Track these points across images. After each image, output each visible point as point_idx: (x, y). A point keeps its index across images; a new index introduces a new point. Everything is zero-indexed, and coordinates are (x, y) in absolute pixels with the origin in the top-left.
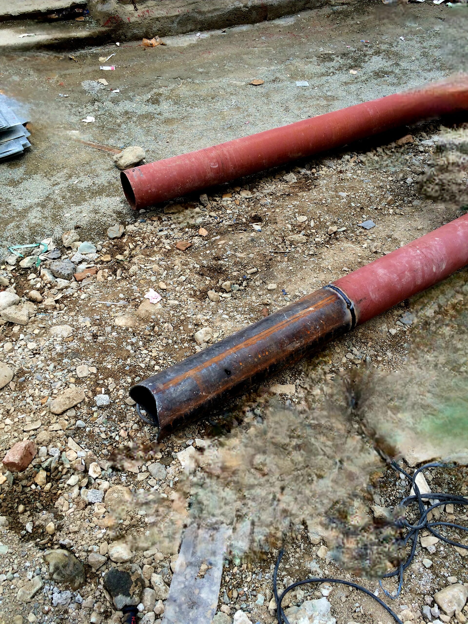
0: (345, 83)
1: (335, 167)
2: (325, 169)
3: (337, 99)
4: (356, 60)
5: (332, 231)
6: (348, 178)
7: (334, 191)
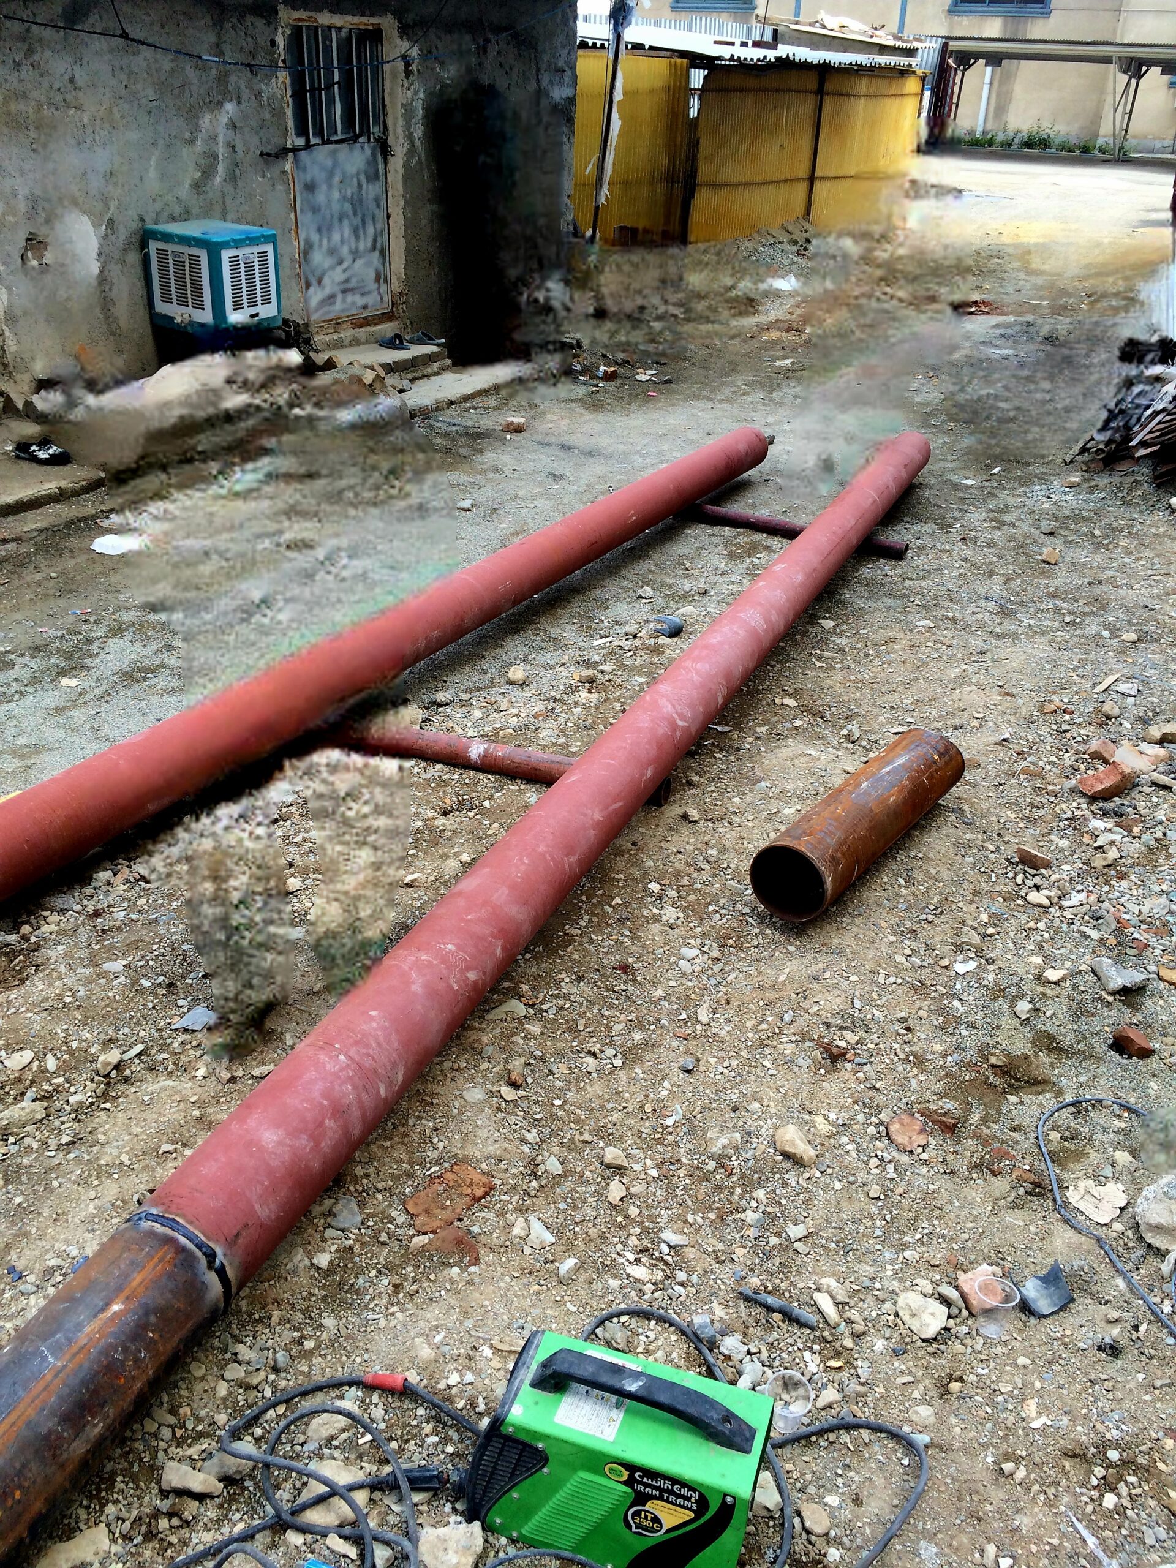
0: (57, 709)
1: (78, 908)
2: (54, 917)
3: (47, 749)
4: (69, 656)
5: (108, 1064)
6: (118, 923)
7: (88, 966)
